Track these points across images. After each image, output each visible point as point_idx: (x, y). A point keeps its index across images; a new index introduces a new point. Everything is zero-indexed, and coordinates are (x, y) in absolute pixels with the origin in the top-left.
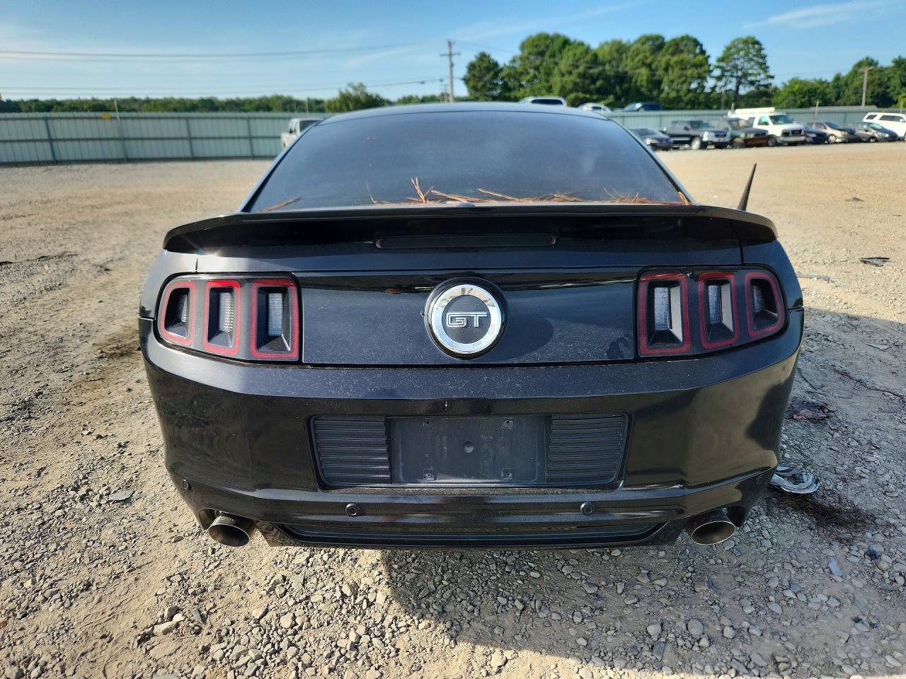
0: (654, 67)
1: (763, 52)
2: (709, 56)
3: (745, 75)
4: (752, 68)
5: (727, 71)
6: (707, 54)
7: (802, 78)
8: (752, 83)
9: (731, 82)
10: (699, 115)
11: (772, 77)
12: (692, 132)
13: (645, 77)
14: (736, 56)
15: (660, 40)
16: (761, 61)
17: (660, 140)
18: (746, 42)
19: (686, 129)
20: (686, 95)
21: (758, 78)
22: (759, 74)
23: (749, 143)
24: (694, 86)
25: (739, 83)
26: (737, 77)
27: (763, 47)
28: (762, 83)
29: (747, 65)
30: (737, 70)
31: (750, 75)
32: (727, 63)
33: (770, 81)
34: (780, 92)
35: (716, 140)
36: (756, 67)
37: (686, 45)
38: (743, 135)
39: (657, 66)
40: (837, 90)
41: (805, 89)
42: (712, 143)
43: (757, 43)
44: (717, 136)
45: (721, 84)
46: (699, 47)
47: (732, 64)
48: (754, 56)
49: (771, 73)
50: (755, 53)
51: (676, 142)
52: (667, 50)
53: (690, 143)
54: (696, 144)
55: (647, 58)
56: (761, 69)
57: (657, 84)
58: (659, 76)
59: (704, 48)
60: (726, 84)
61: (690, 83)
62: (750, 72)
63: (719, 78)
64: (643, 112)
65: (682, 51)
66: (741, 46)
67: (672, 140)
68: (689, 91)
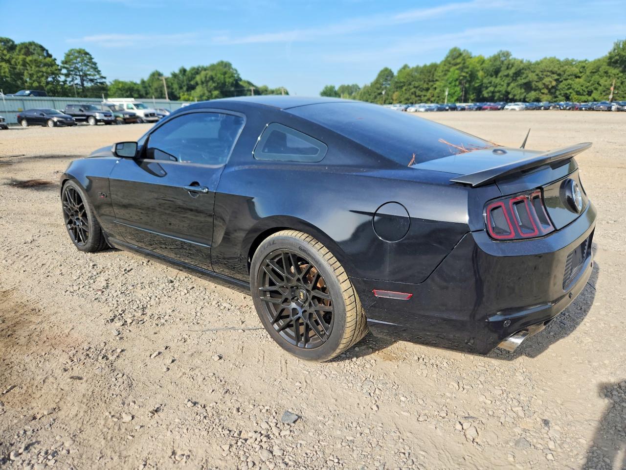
0: (13, 62)
1: (93, 60)
2: (55, 59)
3: (86, 75)
4: (88, 71)
5: (72, 71)
6: (54, 57)
7: (121, 80)
8: (92, 80)
9: (76, 79)
10: (81, 101)
11: (105, 78)
12: (87, 113)
13: (7, 70)
14: (75, 61)
15: (11, 43)
16: (93, 66)
17: (66, 118)
18: (79, 52)
19: (80, 110)
20: (46, 86)
21: (95, 77)
22: (95, 75)
23: (127, 121)
24: (50, 79)
25: (82, 80)
26: (80, 76)
27: (93, 57)
28: (99, 81)
29: (85, 68)
30: (79, 71)
31: (90, 75)
32: (70, 65)
33: (103, 80)
34: (110, 88)
35: (106, 118)
36: (92, 70)
37: (34, 49)
38: (121, 116)
39: (15, 62)
40: (145, 89)
41: (126, 87)
42: (104, 121)
43: (87, 54)
44: (105, 116)
45: (69, 79)
46: (45, 52)
47: (74, 66)
48: (87, 62)
49: (103, 75)
50: (88, 60)
51: (77, 120)
52: (20, 51)
53: (87, 120)
54: (92, 121)
55: (5, 55)
56: (96, 71)
57: (20, 75)
58: (19, 69)
59: (50, 52)
60: (73, 80)
61: (47, 78)
62: (88, 73)
63: (67, 75)
64: (32, 97)
65: (33, 54)
66: (76, 54)
67: (74, 118)
68: (48, 83)
